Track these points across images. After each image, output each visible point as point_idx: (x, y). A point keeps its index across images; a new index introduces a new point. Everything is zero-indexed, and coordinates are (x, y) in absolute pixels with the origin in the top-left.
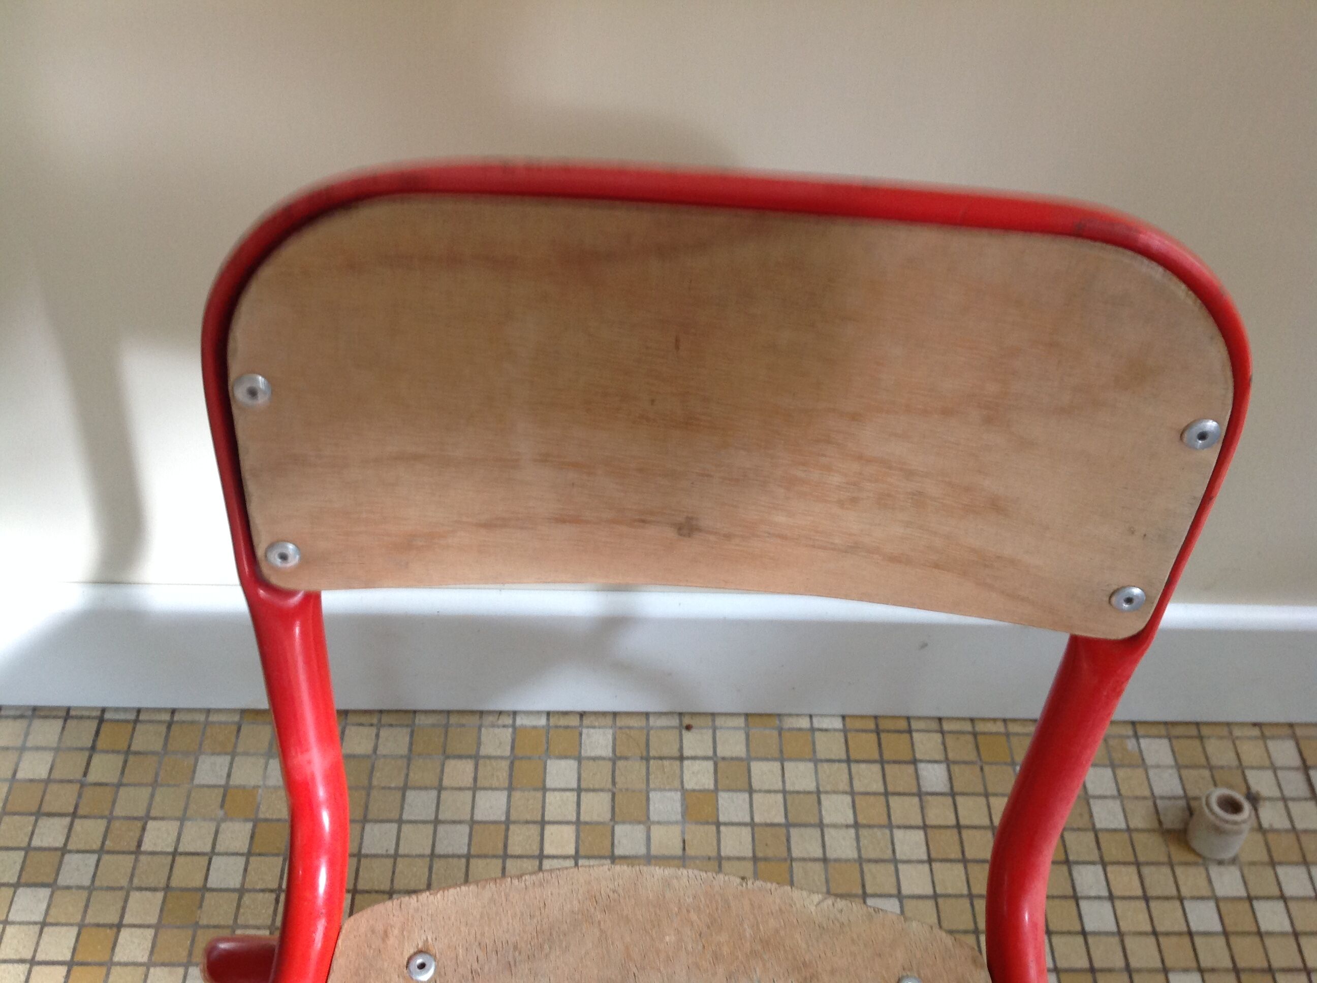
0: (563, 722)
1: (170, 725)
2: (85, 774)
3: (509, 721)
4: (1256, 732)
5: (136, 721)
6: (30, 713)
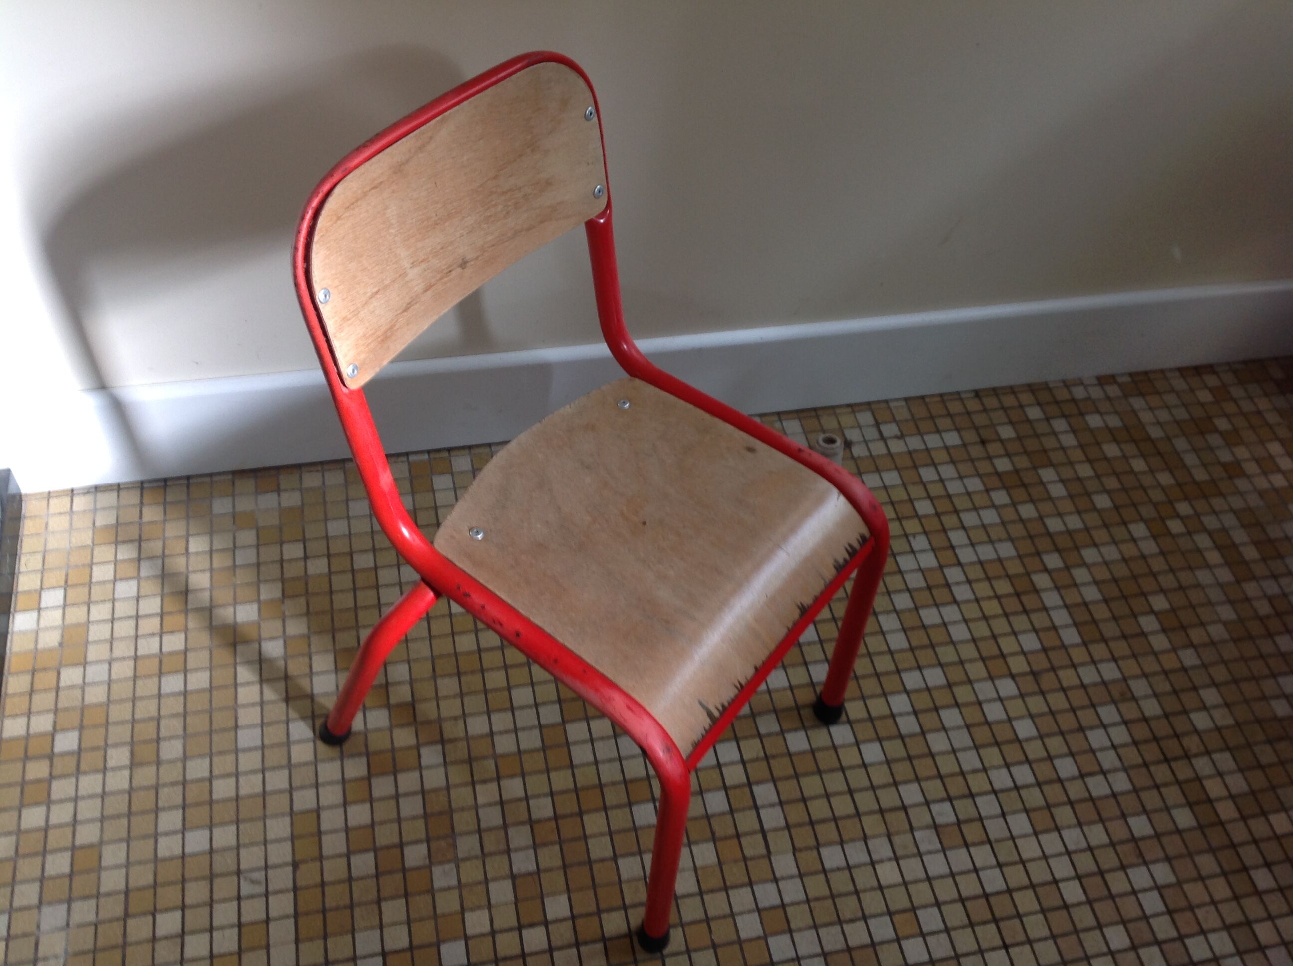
0: (438, 455)
1: (188, 487)
2: (141, 517)
3: (405, 459)
4: (849, 409)
5: (165, 486)
6: (93, 490)
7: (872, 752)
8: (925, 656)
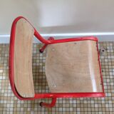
7: (96, 106)
8: (109, 91)
